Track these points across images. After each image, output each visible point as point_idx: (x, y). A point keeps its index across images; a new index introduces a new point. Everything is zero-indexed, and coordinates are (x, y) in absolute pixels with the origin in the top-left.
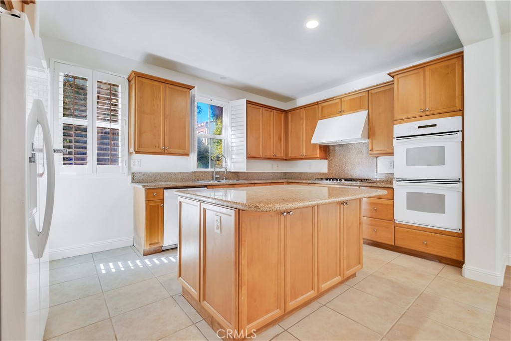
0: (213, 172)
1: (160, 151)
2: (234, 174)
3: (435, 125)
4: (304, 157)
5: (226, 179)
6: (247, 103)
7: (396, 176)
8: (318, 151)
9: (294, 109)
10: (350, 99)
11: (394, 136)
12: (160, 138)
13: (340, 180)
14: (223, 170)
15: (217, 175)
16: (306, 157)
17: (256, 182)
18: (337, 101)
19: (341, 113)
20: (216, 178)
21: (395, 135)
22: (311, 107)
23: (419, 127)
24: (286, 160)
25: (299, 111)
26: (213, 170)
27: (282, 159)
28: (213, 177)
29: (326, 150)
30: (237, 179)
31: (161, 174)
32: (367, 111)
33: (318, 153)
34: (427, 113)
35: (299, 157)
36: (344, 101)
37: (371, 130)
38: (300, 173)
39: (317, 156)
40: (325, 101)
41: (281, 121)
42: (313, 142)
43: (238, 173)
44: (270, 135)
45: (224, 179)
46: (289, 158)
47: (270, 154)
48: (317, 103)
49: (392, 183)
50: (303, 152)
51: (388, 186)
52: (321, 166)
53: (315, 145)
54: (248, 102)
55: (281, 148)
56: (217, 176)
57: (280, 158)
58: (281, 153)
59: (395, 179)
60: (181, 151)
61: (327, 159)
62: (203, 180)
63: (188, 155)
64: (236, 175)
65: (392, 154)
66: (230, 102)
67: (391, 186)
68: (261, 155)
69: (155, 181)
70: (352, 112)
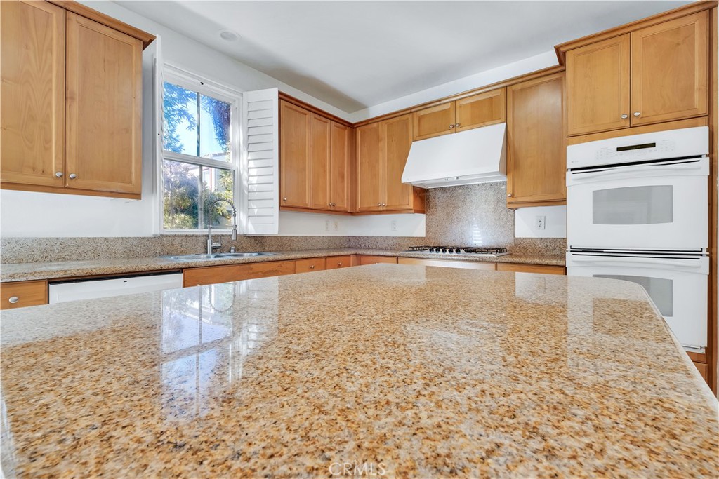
0: (207, 236)
1: (51, 182)
2: (253, 241)
3: (653, 145)
4: (385, 208)
5: (237, 250)
6: (280, 98)
7: (571, 243)
8: (411, 198)
9: (367, 122)
10: (472, 103)
11: (567, 168)
12: (48, 149)
13: (458, 251)
14: (228, 231)
15: (217, 242)
16: (389, 208)
17: (299, 256)
18: (448, 106)
19: (454, 128)
20: (214, 249)
21: (569, 166)
22: (398, 119)
23: (619, 149)
24: (352, 214)
25: (375, 125)
26: (206, 232)
27: (345, 213)
28: (206, 248)
29: (423, 197)
30: (259, 249)
31: (63, 243)
32: (505, 124)
33: (410, 201)
34: (635, 122)
35: (376, 209)
36: (460, 107)
37: (511, 160)
38: (376, 238)
39: (408, 207)
40: (425, 106)
41: (344, 144)
42: (404, 180)
43: (263, 237)
44: (324, 166)
45: (232, 251)
46: (358, 210)
47: (324, 201)
48: (411, 111)
49: (563, 257)
50: (384, 200)
51: (554, 262)
52: (414, 226)
53: (406, 185)
54: (283, 97)
55: (343, 191)
56: (215, 245)
57: (343, 210)
58: (343, 201)
59: (569, 249)
60: (116, 186)
61: (423, 212)
62: (182, 253)
63: (137, 195)
64: (259, 242)
65: (563, 201)
66: (245, 93)
67: (561, 263)
68: (308, 202)
69: (46, 258)
70: (474, 126)
